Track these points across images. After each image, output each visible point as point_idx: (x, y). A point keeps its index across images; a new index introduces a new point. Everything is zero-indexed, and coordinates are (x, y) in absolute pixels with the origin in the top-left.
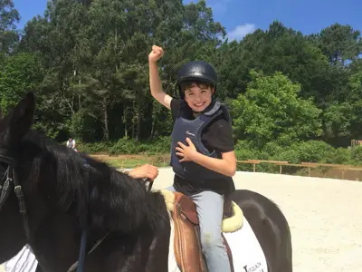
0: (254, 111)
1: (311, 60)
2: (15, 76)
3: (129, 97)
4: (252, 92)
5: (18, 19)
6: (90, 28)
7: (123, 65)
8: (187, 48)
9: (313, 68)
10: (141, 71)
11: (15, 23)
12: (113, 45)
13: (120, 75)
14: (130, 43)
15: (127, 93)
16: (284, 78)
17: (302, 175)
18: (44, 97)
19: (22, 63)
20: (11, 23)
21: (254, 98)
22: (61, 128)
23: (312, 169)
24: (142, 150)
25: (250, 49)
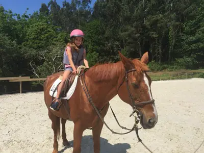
2: (92, 33)
3: (154, 36)
5: (90, 2)
7: (149, 17)
10: (161, 19)
11: (89, 5)
12: (142, 5)
13: (148, 23)
15: (152, 34)
18: (106, 42)
19: (94, 25)
20: (87, 5)
22: (116, 58)
24: (164, 68)
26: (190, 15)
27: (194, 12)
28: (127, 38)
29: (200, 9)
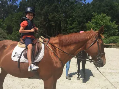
0: (94, 27)
1: (116, 8)
4: (93, 20)
5: (17, 1)
6: (39, 2)
7: (51, 14)
8: (72, 7)
9: (116, 11)
10: (56, 16)
11: (16, 2)
13: (50, 17)
14: (52, 6)
15: (52, 23)
16: (105, 15)
17: (110, 48)
19: (19, 15)
21: (94, 23)
23: (114, 46)
25: (94, 6)
26: (70, 15)
27: (72, 14)
28: (39, 24)
29: (74, 13)
